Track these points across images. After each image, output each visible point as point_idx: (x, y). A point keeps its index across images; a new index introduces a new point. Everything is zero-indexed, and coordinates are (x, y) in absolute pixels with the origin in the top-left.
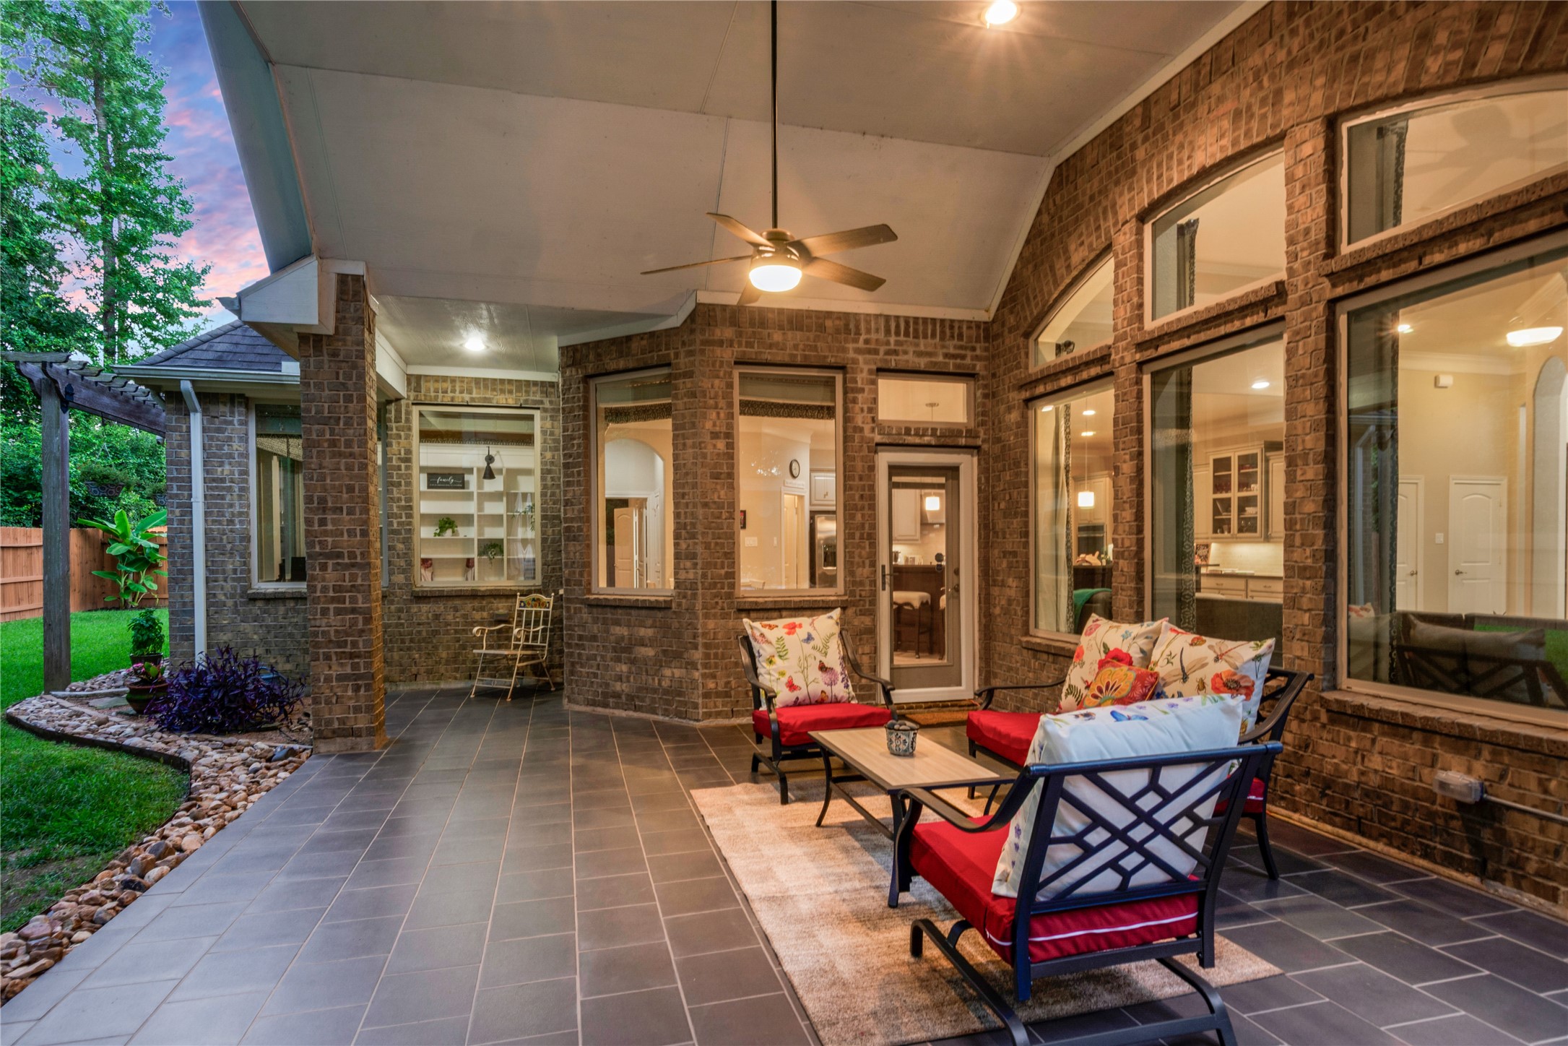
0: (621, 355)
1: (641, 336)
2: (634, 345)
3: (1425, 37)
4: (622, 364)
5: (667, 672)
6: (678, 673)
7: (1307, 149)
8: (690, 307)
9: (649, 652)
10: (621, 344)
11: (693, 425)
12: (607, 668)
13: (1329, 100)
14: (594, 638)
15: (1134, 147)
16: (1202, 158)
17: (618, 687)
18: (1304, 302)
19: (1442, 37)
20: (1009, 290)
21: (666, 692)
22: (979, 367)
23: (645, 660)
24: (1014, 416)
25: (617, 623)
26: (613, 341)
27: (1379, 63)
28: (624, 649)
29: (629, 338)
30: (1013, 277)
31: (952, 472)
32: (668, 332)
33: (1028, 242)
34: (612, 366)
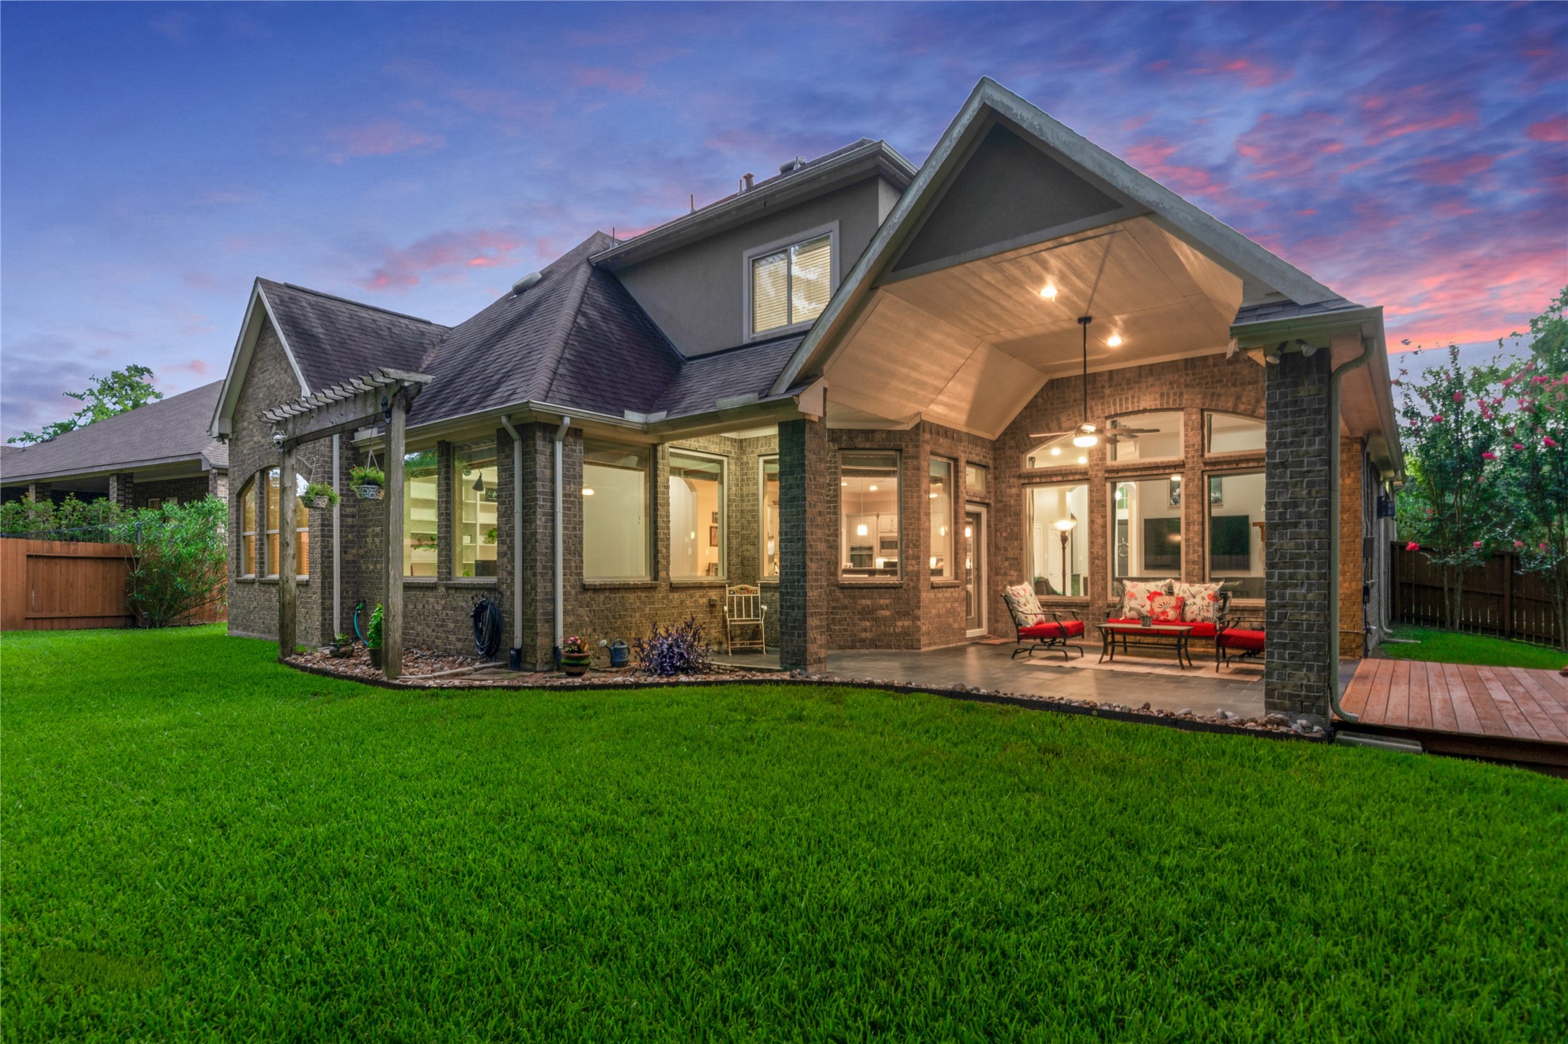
0: (867, 440)
1: (882, 431)
2: (878, 436)
3: (1238, 398)
4: (868, 445)
5: (899, 624)
6: (906, 623)
7: (1194, 417)
8: (916, 421)
9: (887, 613)
10: (869, 434)
11: (918, 486)
12: (854, 625)
13: (1204, 404)
14: (845, 607)
15: (1103, 387)
16: (1143, 405)
17: (864, 635)
18: (1193, 469)
19: (1244, 400)
20: (1009, 428)
21: (898, 635)
22: (991, 463)
23: (885, 618)
24: (1014, 491)
25: (864, 598)
26: (862, 431)
27: (1222, 399)
28: (867, 613)
29: (873, 431)
30: (1014, 422)
31: (977, 516)
32: (901, 432)
33: (1026, 408)
34: (862, 445)
